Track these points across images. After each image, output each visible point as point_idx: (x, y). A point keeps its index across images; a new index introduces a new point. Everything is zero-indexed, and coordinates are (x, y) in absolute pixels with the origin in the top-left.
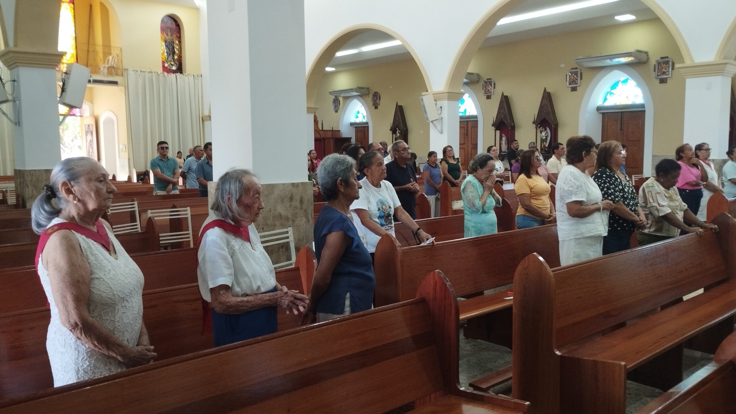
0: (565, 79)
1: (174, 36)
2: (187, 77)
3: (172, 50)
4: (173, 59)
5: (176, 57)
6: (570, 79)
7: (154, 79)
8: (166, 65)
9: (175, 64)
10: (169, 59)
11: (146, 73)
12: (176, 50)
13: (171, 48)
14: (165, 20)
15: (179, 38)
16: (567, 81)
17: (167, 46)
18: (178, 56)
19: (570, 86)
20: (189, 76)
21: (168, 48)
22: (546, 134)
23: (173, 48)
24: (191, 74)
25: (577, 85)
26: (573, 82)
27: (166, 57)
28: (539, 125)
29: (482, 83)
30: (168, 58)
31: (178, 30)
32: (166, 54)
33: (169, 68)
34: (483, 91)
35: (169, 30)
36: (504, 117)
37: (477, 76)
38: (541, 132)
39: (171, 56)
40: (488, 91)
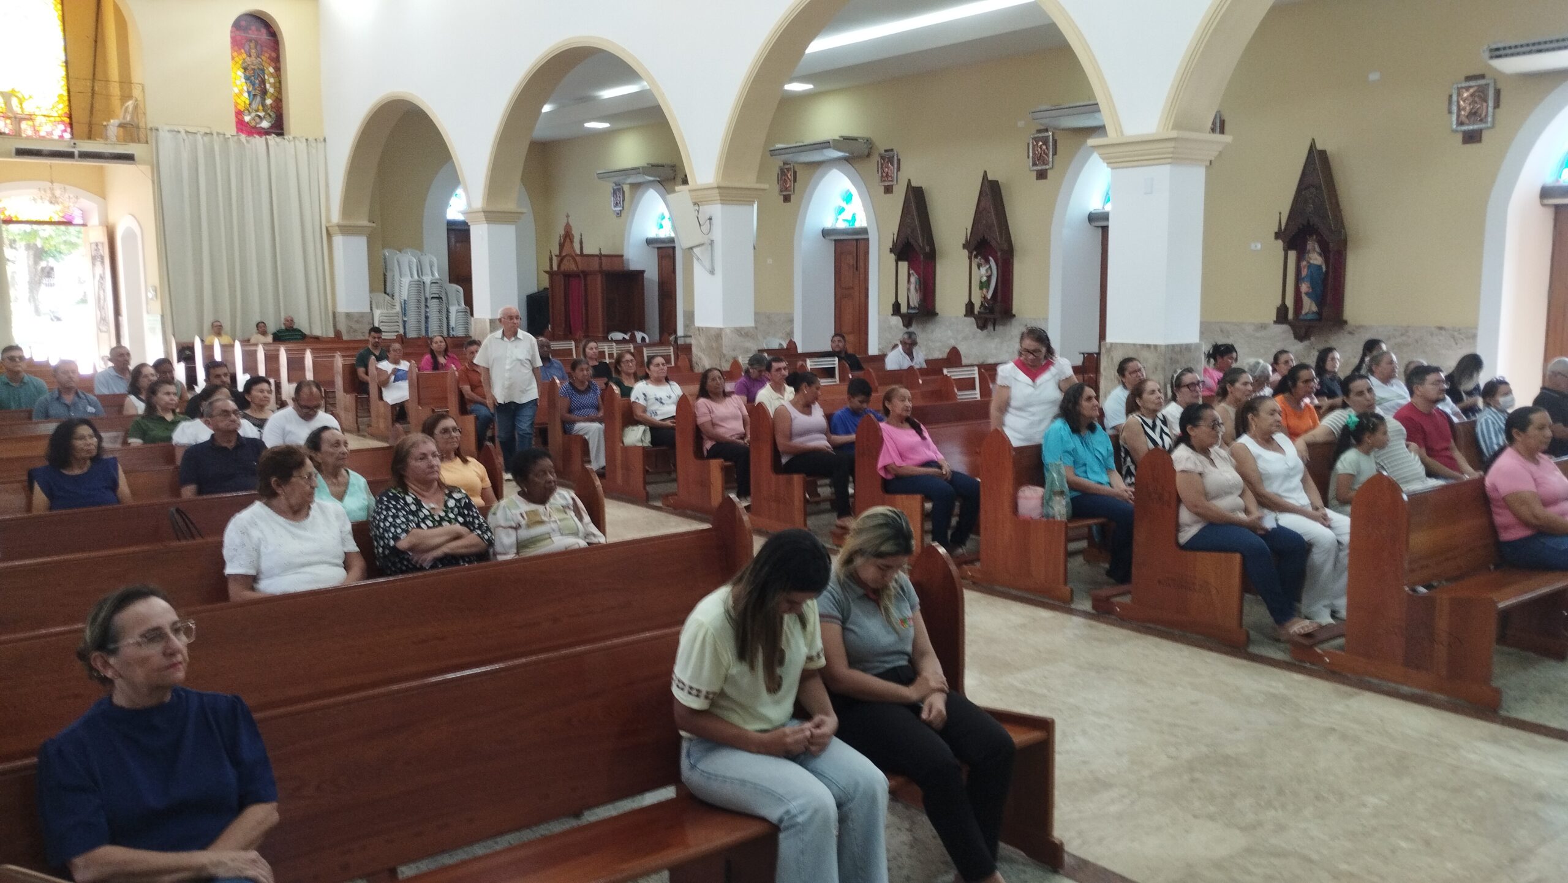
0: (1027, 154)
1: (263, 58)
2: (292, 143)
3: (260, 85)
4: (263, 106)
5: (269, 102)
6: (1034, 153)
7: (217, 148)
8: (247, 119)
9: (267, 116)
10: (254, 106)
11: (199, 137)
12: (268, 86)
13: (257, 82)
14: (243, 23)
15: (277, 60)
16: (1028, 157)
17: (247, 78)
18: (273, 98)
19: (1035, 168)
20: (297, 141)
21: (251, 82)
22: (987, 272)
23: (263, 82)
24: (302, 137)
25: (1047, 167)
26: (1039, 158)
28: (975, 253)
29: (875, 158)
31: (272, 44)
32: (246, 95)
33: (253, 124)
34: (878, 177)
35: (252, 45)
36: (911, 233)
37: (865, 143)
38: (979, 266)
39: (258, 99)
40: (887, 176)
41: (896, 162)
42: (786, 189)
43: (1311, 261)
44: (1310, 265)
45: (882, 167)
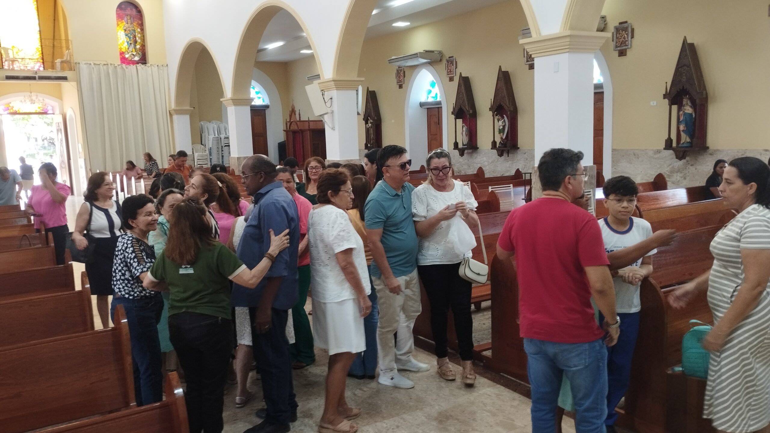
0: (523, 55)
1: (134, 24)
2: (150, 68)
3: (133, 38)
4: (135, 49)
5: (138, 47)
6: (527, 54)
7: (110, 72)
8: (127, 56)
9: (137, 54)
10: (131, 49)
11: (101, 66)
12: (137, 38)
13: (132, 36)
14: (123, 6)
15: (142, 26)
16: (524, 57)
19: (528, 63)
20: (153, 67)
21: (128, 37)
22: (503, 124)
23: (135, 37)
24: (155, 64)
26: (530, 57)
27: (127, 47)
28: (496, 113)
29: (444, 62)
30: (128, 48)
31: (139, 17)
32: (126, 44)
33: (130, 59)
34: (445, 72)
35: (129, 17)
36: (462, 103)
37: (438, 54)
38: (498, 120)
39: (133, 45)
40: (450, 71)
42: (400, 81)
43: (686, 111)
44: (685, 114)
45: (448, 68)
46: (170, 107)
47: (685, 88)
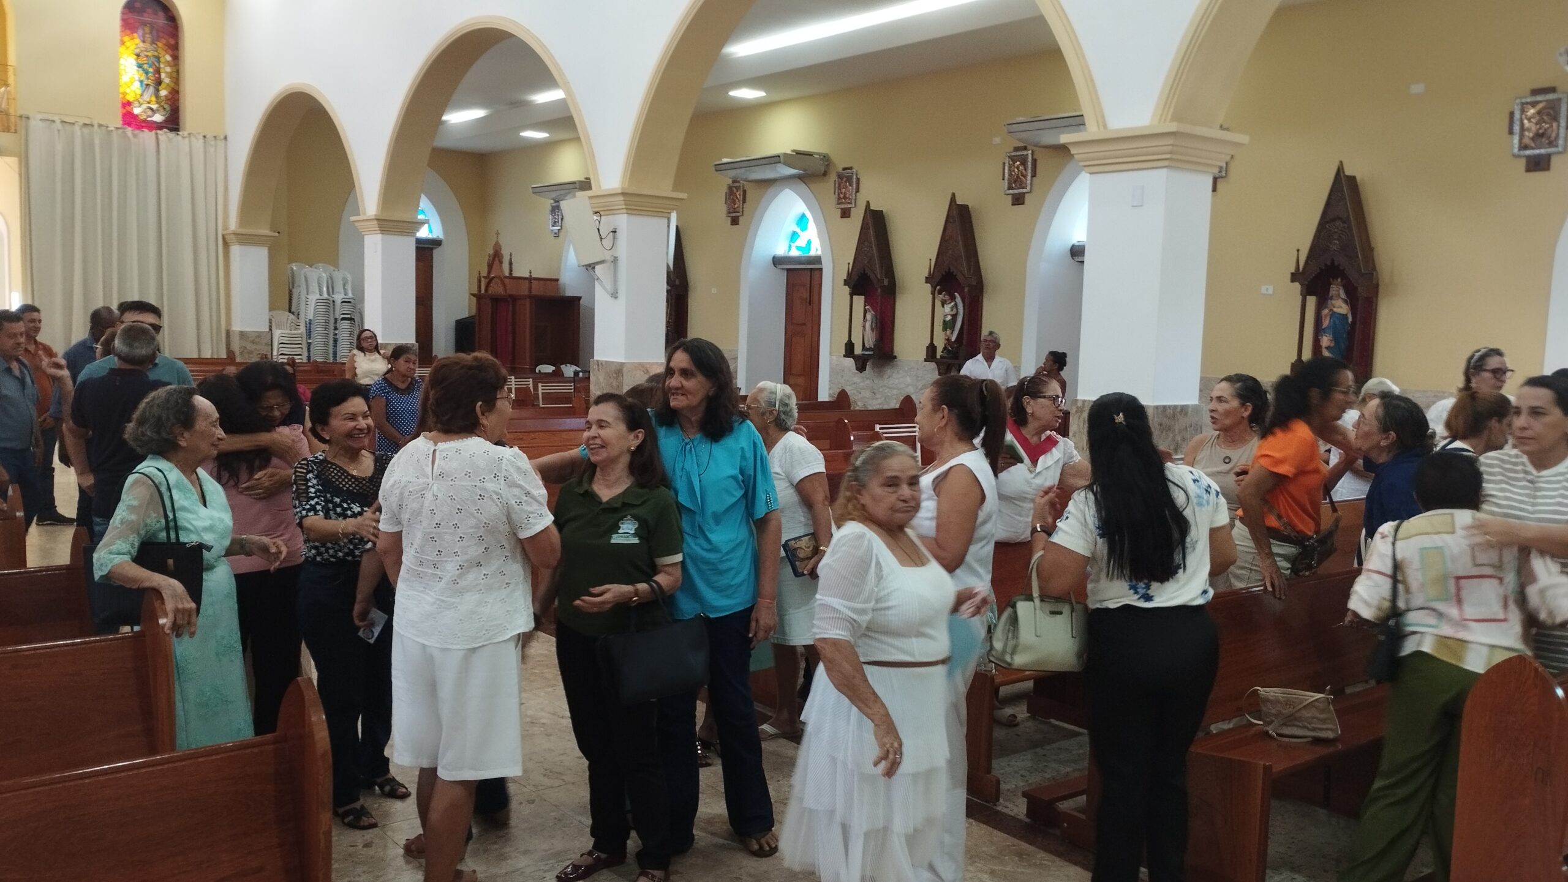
1: (158, 44)
2: (187, 140)
3: (154, 75)
4: (156, 97)
5: (163, 93)
7: (97, 141)
8: (137, 111)
9: (161, 109)
10: (146, 97)
11: (77, 128)
12: (163, 75)
13: (151, 70)
15: (175, 49)
17: (140, 66)
18: (169, 89)
20: (193, 139)
21: (144, 70)
22: (952, 310)
23: (158, 71)
24: (199, 133)
27: (139, 92)
29: (833, 177)
30: (142, 95)
31: (171, 29)
32: (138, 84)
33: (143, 117)
35: (147, 29)
36: (868, 262)
37: (821, 159)
38: (943, 303)
39: (151, 89)
40: (845, 198)
41: (854, 181)
42: (735, 210)
43: (1335, 310)
44: (1333, 314)
45: (839, 189)
46: (226, 227)
47: (1336, 264)
